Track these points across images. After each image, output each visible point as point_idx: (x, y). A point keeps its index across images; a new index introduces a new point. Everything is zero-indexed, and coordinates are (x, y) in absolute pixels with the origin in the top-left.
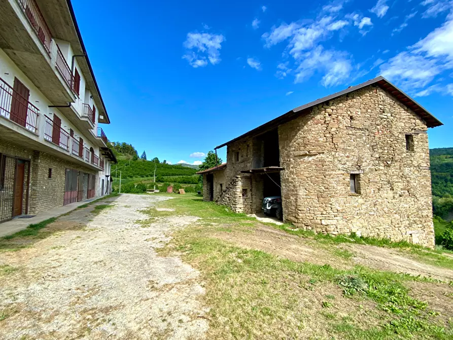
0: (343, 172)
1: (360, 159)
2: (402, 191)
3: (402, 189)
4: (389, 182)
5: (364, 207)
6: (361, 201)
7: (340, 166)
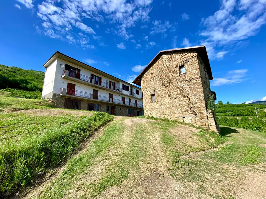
0: (149, 95)
1: (155, 88)
2: (177, 96)
3: (177, 95)
4: (167, 93)
5: (157, 106)
6: (155, 104)
7: (148, 93)
